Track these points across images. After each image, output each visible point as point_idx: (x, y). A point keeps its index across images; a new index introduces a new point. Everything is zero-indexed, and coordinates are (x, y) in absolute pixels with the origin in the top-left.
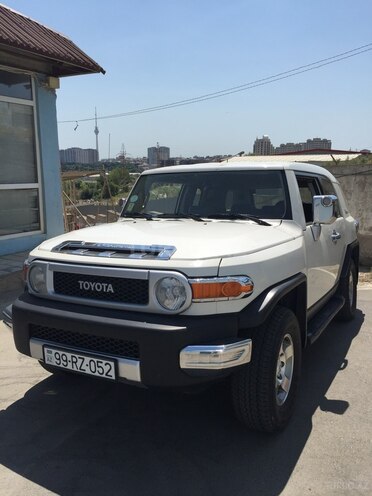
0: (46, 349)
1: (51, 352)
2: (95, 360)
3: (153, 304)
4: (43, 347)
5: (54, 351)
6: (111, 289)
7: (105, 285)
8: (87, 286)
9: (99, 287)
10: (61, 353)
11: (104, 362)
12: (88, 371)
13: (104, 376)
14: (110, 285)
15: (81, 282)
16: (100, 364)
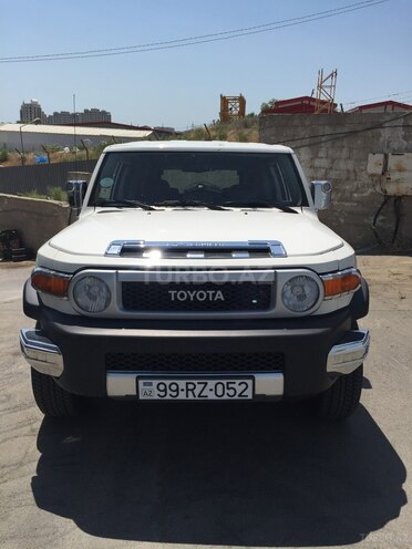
0: (141, 382)
1: (151, 384)
2: (225, 382)
3: (280, 308)
4: (138, 379)
5: (155, 382)
6: (220, 295)
7: (211, 292)
8: (182, 296)
9: (201, 296)
10: (168, 382)
11: (238, 382)
12: (211, 396)
13: (236, 397)
14: (219, 292)
15: (173, 292)
16: (230, 386)
